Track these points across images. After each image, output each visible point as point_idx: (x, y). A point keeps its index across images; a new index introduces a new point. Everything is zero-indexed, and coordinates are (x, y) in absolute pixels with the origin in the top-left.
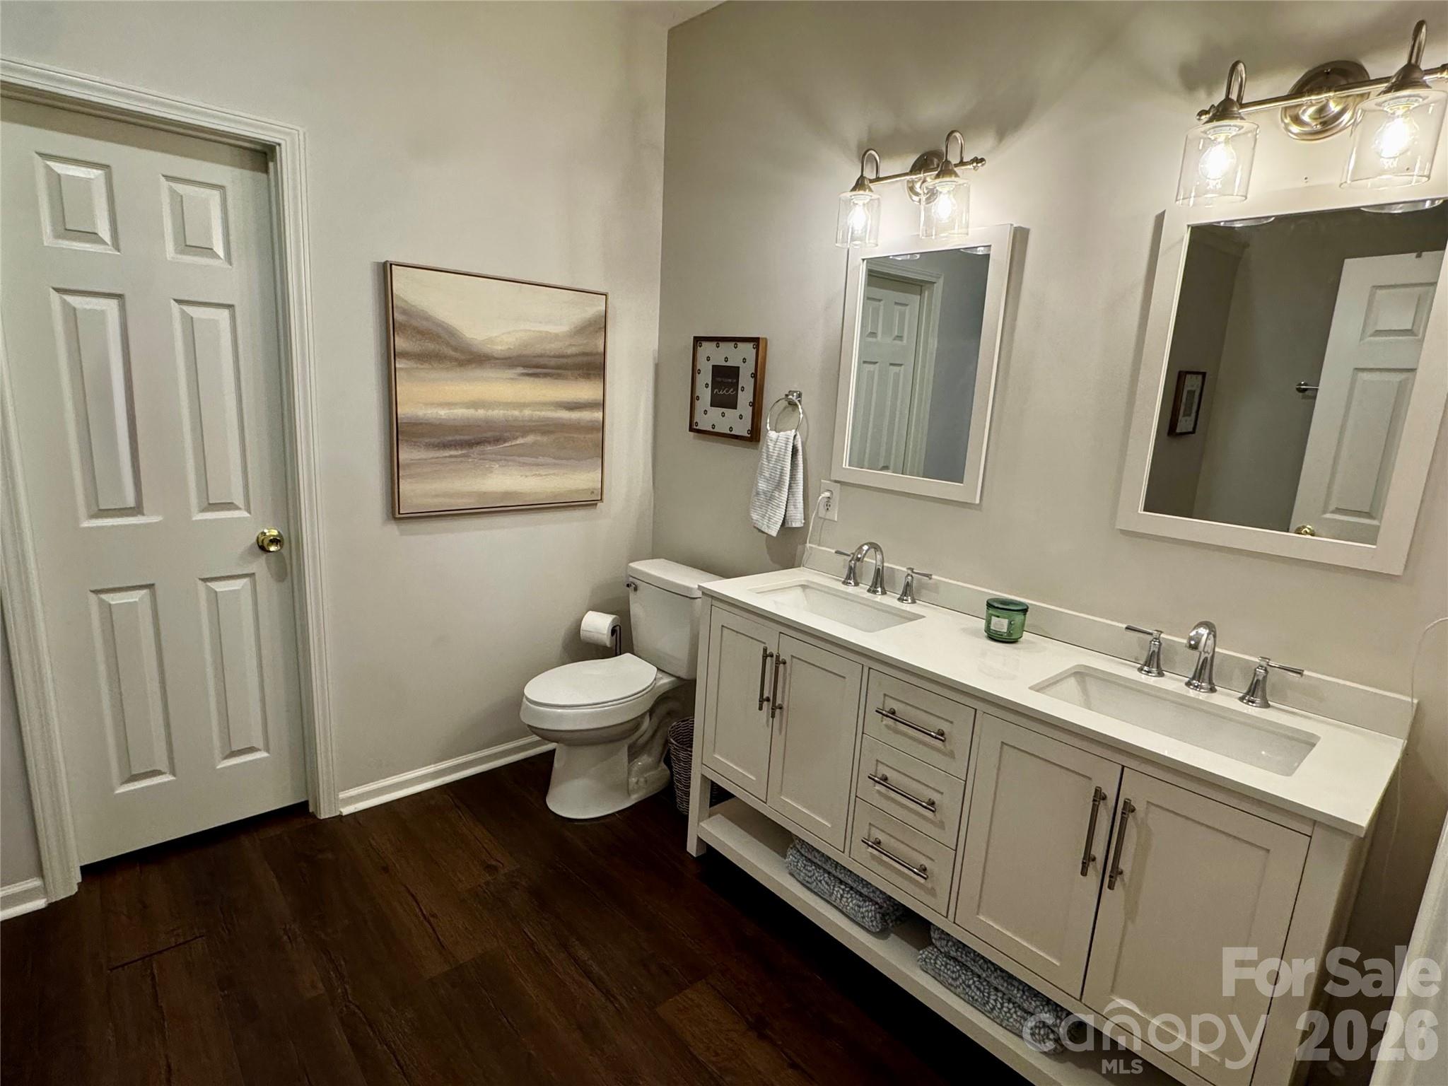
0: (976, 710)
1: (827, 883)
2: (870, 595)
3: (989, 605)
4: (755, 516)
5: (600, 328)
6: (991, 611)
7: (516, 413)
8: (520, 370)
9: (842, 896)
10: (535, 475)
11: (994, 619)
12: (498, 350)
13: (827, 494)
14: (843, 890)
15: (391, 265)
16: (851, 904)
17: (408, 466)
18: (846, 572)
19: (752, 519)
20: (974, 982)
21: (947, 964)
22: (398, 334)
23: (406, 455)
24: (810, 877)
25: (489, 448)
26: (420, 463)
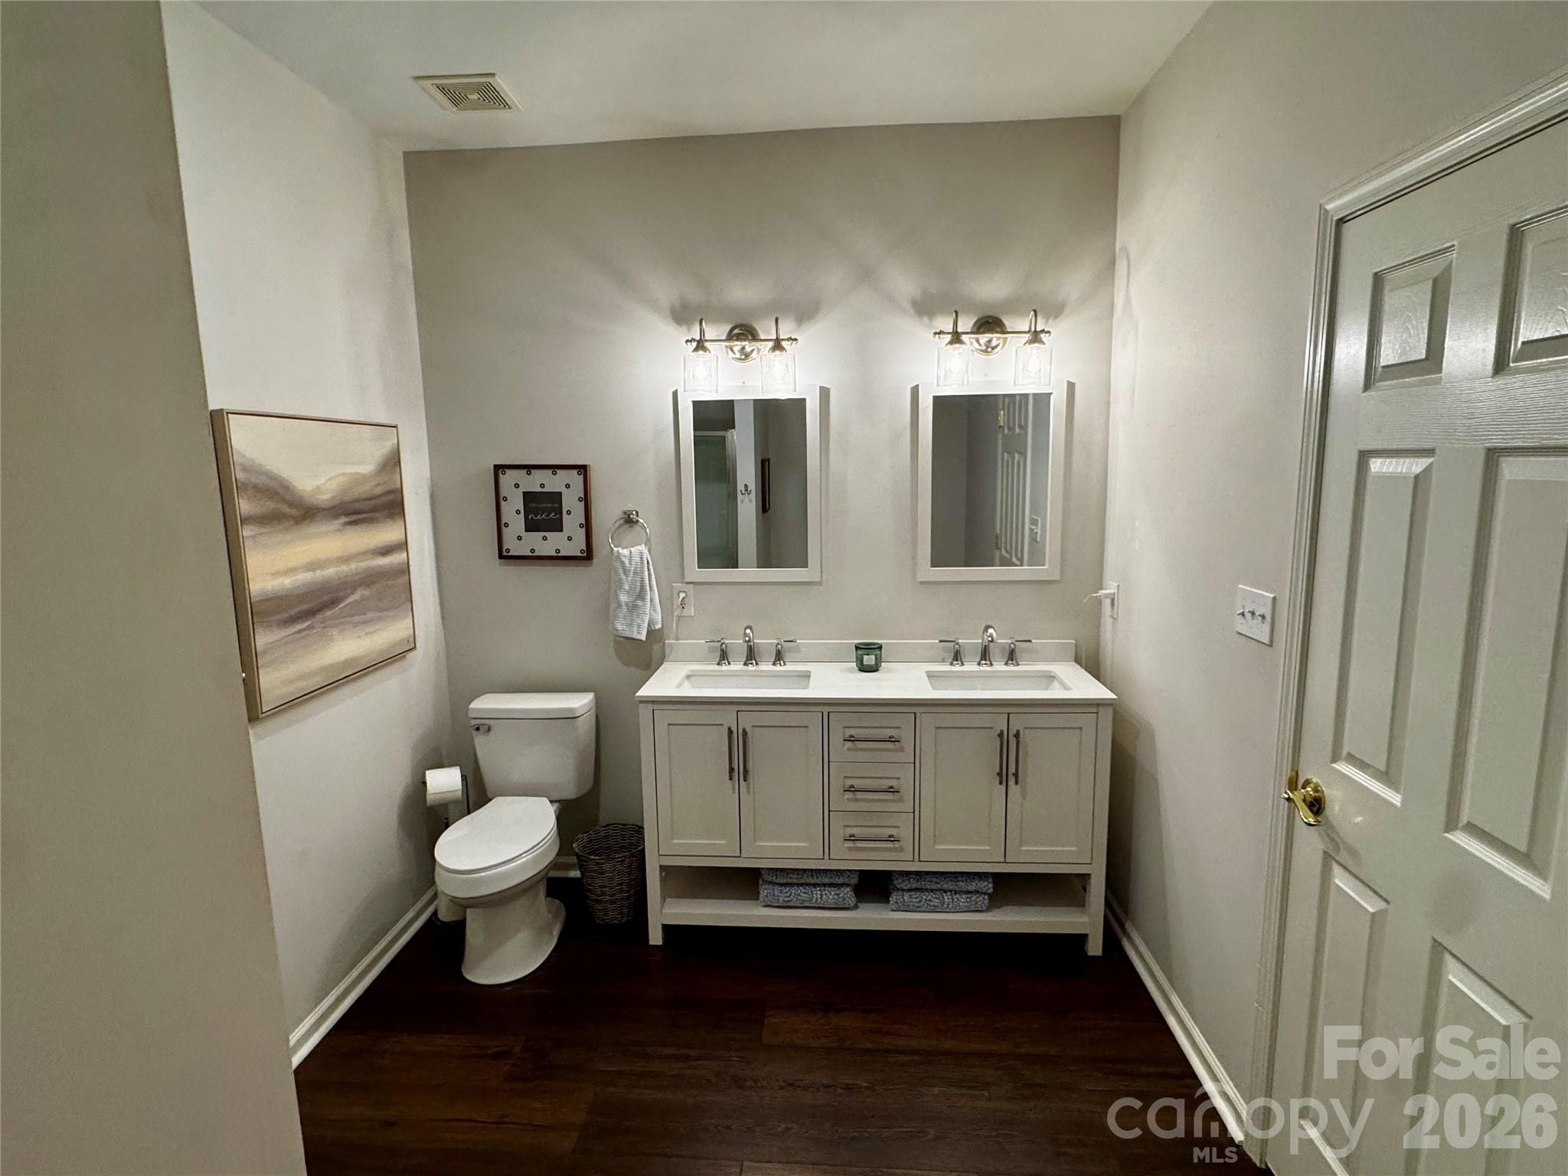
0: (915, 713)
1: (805, 893)
2: (745, 668)
3: (857, 648)
4: (620, 627)
5: (396, 463)
6: (860, 652)
7: (344, 568)
8: (344, 519)
9: (821, 895)
10: (367, 634)
11: (865, 657)
12: (323, 501)
13: (682, 595)
14: (820, 890)
15: (227, 413)
16: (831, 897)
17: (264, 652)
18: (718, 654)
19: (618, 630)
20: (932, 896)
21: (910, 895)
22: (241, 496)
23: (263, 639)
24: (789, 896)
25: (329, 613)
26: (273, 646)
